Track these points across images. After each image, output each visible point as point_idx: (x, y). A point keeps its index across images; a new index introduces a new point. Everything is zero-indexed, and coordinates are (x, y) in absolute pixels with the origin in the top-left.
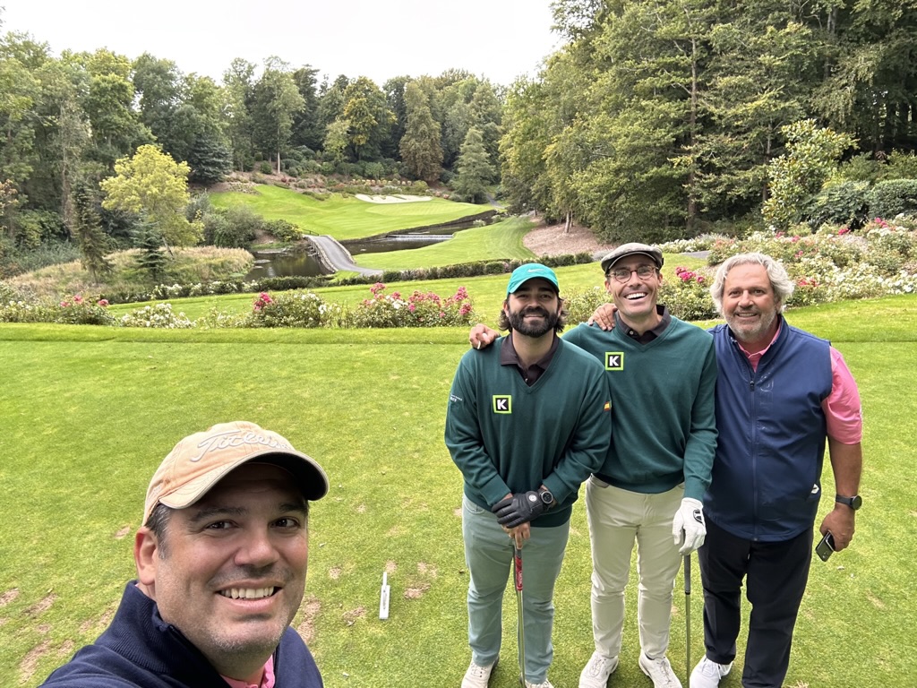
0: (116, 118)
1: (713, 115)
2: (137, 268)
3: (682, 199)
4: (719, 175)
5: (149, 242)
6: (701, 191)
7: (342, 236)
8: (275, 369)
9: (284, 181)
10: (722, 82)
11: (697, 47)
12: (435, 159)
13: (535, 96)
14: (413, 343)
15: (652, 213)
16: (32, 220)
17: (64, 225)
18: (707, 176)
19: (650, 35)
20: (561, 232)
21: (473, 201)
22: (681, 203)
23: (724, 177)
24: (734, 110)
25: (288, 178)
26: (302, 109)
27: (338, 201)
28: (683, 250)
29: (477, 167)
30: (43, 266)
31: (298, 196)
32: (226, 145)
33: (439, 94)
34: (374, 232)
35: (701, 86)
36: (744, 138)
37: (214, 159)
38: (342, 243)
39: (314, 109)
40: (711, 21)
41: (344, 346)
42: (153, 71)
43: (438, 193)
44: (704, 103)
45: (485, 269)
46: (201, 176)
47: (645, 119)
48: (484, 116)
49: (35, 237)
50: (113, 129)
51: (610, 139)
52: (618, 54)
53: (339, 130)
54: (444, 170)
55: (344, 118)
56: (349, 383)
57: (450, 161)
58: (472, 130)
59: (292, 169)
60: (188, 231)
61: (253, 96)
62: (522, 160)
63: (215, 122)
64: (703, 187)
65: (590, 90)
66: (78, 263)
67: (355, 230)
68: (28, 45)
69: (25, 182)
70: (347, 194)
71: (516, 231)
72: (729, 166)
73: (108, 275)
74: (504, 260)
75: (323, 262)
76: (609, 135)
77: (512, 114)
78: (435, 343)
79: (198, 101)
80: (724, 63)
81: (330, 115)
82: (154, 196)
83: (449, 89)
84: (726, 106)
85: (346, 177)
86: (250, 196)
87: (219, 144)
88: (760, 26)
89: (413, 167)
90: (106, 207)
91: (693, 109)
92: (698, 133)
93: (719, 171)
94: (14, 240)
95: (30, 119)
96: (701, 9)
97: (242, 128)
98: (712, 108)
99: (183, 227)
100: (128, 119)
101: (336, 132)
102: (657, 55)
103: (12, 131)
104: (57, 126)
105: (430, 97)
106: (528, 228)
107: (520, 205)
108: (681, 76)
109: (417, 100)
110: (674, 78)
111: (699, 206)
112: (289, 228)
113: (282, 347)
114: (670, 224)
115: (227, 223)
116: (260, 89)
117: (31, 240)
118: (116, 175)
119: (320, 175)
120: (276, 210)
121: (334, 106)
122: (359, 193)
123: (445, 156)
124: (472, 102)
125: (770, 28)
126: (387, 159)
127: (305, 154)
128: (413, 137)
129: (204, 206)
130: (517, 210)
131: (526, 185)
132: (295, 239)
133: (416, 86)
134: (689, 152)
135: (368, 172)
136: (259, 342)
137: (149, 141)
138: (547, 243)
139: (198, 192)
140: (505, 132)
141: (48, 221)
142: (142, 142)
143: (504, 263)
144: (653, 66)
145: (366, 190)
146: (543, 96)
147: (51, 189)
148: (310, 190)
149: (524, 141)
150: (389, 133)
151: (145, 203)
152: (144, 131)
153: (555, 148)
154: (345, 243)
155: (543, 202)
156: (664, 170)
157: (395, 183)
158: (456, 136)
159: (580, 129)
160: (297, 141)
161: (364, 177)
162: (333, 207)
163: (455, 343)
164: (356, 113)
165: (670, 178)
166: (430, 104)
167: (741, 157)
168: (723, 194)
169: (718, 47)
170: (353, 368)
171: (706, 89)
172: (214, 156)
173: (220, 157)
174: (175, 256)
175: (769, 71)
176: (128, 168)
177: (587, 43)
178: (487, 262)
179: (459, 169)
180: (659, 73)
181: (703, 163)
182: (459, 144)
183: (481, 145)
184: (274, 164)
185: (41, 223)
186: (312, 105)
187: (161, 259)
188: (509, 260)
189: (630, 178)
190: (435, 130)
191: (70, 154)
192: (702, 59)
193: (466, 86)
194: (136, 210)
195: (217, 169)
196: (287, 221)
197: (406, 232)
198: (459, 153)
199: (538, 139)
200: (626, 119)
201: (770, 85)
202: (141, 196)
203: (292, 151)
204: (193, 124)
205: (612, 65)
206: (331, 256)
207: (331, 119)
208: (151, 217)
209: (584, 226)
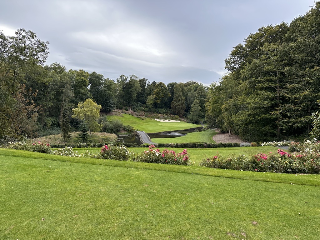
0: (82, 90)
1: (286, 97)
2: (78, 138)
3: (275, 127)
4: (290, 119)
5: (84, 129)
6: (282, 124)
7: (148, 132)
8: (96, 177)
9: (132, 113)
10: (290, 86)
11: (279, 74)
12: (182, 109)
13: (219, 89)
14: (159, 170)
15: (263, 131)
16: (49, 120)
17: (59, 122)
18: (285, 119)
19: (261, 70)
20: (227, 136)
21: (195, 123)
22: (274, 128)
23: (292, 120)
24: (295, 96)
25: (133, 112)
26: (140, 91)
27: (148, 120)
28: (277, 145)
29: (197, 112)
30: (49, 135)
31: (135, 118)
32: (115, 101)
33: (185, 88)
34: (159, 131)
35: (280, 87)
36: (299, 106)
37: (110, 105)
38: (148, 134)
39: (145, 91)
40: (284, 66)
41: (129, 169)
42: (95, 77)
43: (183, 120)
44: (283, 93)
45: (197, 145)
46: (105, 110)
47: (260, 98)
48: (200, 96)
49: (49, 125)
50: (80, 94)
51: (246, 104)
52: (249, 76)
53: (152, 98)
54: (185, 112)
55: (154, 95)
56: (125, 186)
57: (188, 109)
58: (196, 100)
59: (135, 109)
60: (97, 127)
61: (125, 87)
62: (213, 110)
63: (112, 94)
64: (283, 123)
65: (239, 88)
66: (60, 135)
67: (153, 130)
68: (59, 68)
69: (50, 108)
70: (152, 118)
71: (210, 134)
72: (293, 116)
73: (69, 140)
74: (205, 143)
75: (140, 140)
76: (246, 103)
77: (210, 95)
78: (169, 171)
79: (108, 87)
80: (290, 80)
81: (149, 93)
82: (88, 115)
83: (189, 87)
84: (291, 94)
85: (152, 113)
86: (120, 117)
87: (113, 100)
88: (303, 68)
89: (175, 111)
90: (73, 117)
91: (278, 95)
92: (281, 103)
93: (289, 118)
94: (42, 126)
95: (55, 89)
96: (280, 62)
97: (121, 96)
98: (286, 95)
99: (96, 125)
100: (85, 91)
101: (151, 99)
102: (264, 77)
103: (49, 92)
104: (63, 91)
105: (183, 89)
106: (215, 134)
107: (212, 126)
108: (273, 84)
109: (178, 90)
110: (270, 84)
111: (282, 130)
112: (131, 128)
113: (104, 167)
114: (270, 136)
115: (111, 125)
116: (128, 84)
117: (48, 126)
118: (77, 107)
119: (144, 112)
120: (128, 122)
121: (151, 91)
122: (156, 118)
123: (186, 108)
124: (196, 91)
125: (307, 69)
126: (166, 108)
127: (140, 105)
128: (175, 101)
129: (104, 120)
130: (211, 127)
131: (214, 119)
132: (132, 132)
133: (178, 85)
134: (277, 110)
135: (160, 112)
136: (95, 164)
137: (91, 98)
138: (222, 139)
139: (104, 115)
140: (207, 101)
141: (54, 121)
142: (88, 98)
143: (204, 144)
144: (263, 80)
145: (158, 117)
146: (221, 90)
147: (58, 111)
148: (140, 116)
149: (214, 104)
150: (168, 100)
151: (85, 117)
152: (90, 95)
153: (225, 106)
154: (149, 134)
155: (221, 125)
156: (267, 116)
157: (168, 116)
158: (190, 102)
159: (235, 100)
160: (138, 101)
161: (158, 113)
162: (146, 122)
163: (178, 172)
164: (158, 93)
165: (270, 119)
166: (182, 91)
167: (298, 113)
168: (292, 126)
169: (287, 74)
170: (129, 179)
171: (283, 88)
172: (111, 104)
173: (112, 104)
174: (92, 135)
175: (308, 83)
176: (82, 105)
177: (238, 73)
178: (198, 143)
179: (191, 112)
180: (265, 82)
181: (283, 114)
182: (191, 104)
183: (199, 105)
184: (129, 107)
185: (52, 121)
186: (144, 90)
187: (87, 135)
188: (206, 143)
189: (254, 118)
190: (183, 100)
191: (65, 100)
192: (281, 78)
193: (195, 86)
194: (82, 119)
195: (111, 108)
196: (131, 126)
197: (170, 132)
198: (191, 107)
199: (219, 104)
200: (252, 97)
201: (309, 88)
202: (84, 114)
203: (136, 104)
204: (105, 94)
205: (247, 80)
206: (143, 138)
207: (149, 94)
208: (86, 121)
209: (236, 134)
